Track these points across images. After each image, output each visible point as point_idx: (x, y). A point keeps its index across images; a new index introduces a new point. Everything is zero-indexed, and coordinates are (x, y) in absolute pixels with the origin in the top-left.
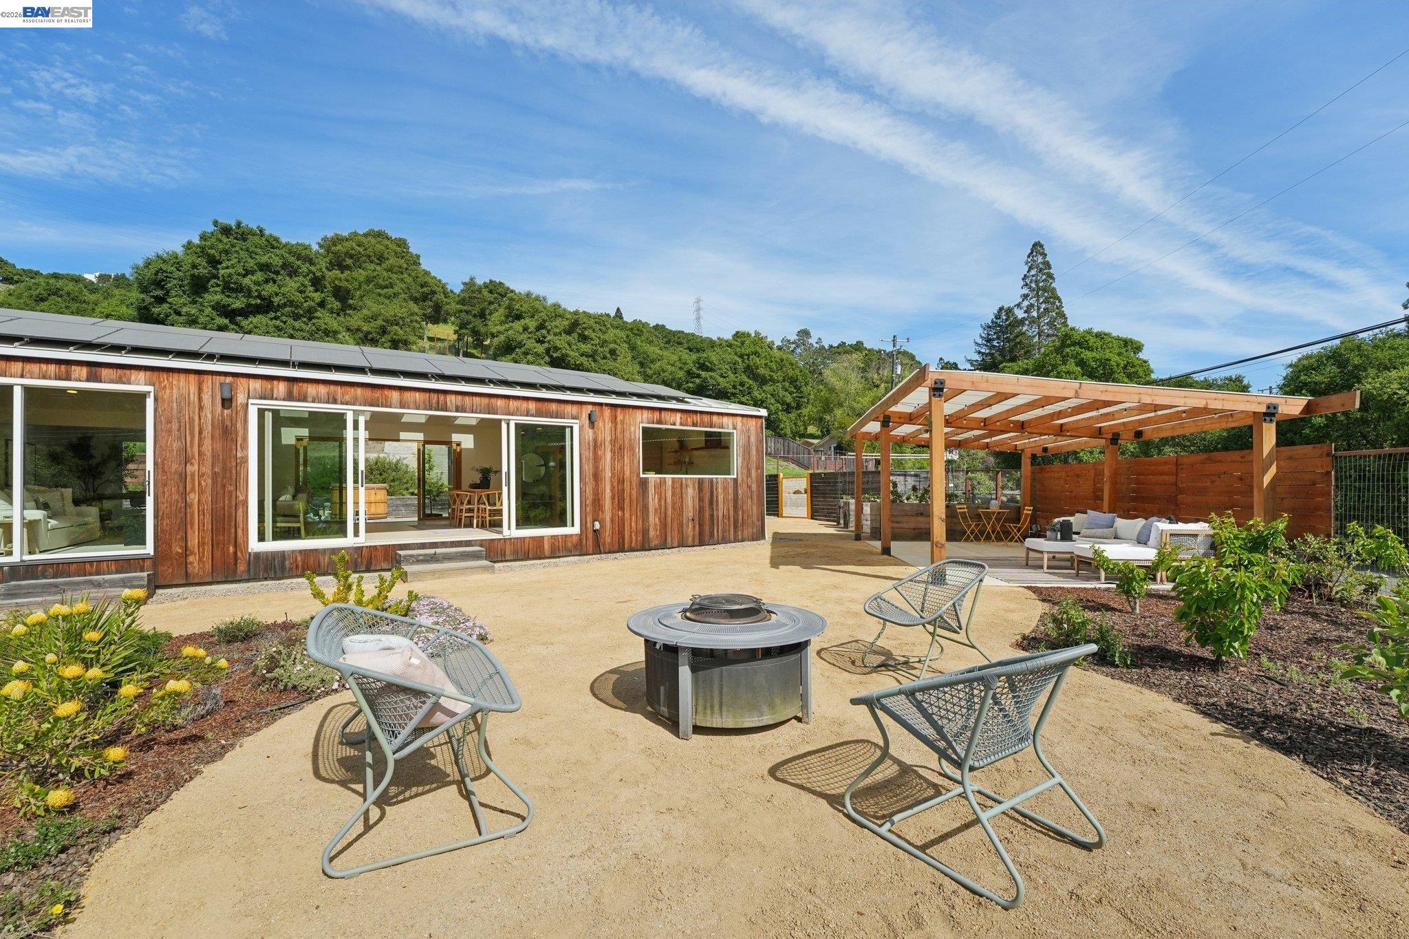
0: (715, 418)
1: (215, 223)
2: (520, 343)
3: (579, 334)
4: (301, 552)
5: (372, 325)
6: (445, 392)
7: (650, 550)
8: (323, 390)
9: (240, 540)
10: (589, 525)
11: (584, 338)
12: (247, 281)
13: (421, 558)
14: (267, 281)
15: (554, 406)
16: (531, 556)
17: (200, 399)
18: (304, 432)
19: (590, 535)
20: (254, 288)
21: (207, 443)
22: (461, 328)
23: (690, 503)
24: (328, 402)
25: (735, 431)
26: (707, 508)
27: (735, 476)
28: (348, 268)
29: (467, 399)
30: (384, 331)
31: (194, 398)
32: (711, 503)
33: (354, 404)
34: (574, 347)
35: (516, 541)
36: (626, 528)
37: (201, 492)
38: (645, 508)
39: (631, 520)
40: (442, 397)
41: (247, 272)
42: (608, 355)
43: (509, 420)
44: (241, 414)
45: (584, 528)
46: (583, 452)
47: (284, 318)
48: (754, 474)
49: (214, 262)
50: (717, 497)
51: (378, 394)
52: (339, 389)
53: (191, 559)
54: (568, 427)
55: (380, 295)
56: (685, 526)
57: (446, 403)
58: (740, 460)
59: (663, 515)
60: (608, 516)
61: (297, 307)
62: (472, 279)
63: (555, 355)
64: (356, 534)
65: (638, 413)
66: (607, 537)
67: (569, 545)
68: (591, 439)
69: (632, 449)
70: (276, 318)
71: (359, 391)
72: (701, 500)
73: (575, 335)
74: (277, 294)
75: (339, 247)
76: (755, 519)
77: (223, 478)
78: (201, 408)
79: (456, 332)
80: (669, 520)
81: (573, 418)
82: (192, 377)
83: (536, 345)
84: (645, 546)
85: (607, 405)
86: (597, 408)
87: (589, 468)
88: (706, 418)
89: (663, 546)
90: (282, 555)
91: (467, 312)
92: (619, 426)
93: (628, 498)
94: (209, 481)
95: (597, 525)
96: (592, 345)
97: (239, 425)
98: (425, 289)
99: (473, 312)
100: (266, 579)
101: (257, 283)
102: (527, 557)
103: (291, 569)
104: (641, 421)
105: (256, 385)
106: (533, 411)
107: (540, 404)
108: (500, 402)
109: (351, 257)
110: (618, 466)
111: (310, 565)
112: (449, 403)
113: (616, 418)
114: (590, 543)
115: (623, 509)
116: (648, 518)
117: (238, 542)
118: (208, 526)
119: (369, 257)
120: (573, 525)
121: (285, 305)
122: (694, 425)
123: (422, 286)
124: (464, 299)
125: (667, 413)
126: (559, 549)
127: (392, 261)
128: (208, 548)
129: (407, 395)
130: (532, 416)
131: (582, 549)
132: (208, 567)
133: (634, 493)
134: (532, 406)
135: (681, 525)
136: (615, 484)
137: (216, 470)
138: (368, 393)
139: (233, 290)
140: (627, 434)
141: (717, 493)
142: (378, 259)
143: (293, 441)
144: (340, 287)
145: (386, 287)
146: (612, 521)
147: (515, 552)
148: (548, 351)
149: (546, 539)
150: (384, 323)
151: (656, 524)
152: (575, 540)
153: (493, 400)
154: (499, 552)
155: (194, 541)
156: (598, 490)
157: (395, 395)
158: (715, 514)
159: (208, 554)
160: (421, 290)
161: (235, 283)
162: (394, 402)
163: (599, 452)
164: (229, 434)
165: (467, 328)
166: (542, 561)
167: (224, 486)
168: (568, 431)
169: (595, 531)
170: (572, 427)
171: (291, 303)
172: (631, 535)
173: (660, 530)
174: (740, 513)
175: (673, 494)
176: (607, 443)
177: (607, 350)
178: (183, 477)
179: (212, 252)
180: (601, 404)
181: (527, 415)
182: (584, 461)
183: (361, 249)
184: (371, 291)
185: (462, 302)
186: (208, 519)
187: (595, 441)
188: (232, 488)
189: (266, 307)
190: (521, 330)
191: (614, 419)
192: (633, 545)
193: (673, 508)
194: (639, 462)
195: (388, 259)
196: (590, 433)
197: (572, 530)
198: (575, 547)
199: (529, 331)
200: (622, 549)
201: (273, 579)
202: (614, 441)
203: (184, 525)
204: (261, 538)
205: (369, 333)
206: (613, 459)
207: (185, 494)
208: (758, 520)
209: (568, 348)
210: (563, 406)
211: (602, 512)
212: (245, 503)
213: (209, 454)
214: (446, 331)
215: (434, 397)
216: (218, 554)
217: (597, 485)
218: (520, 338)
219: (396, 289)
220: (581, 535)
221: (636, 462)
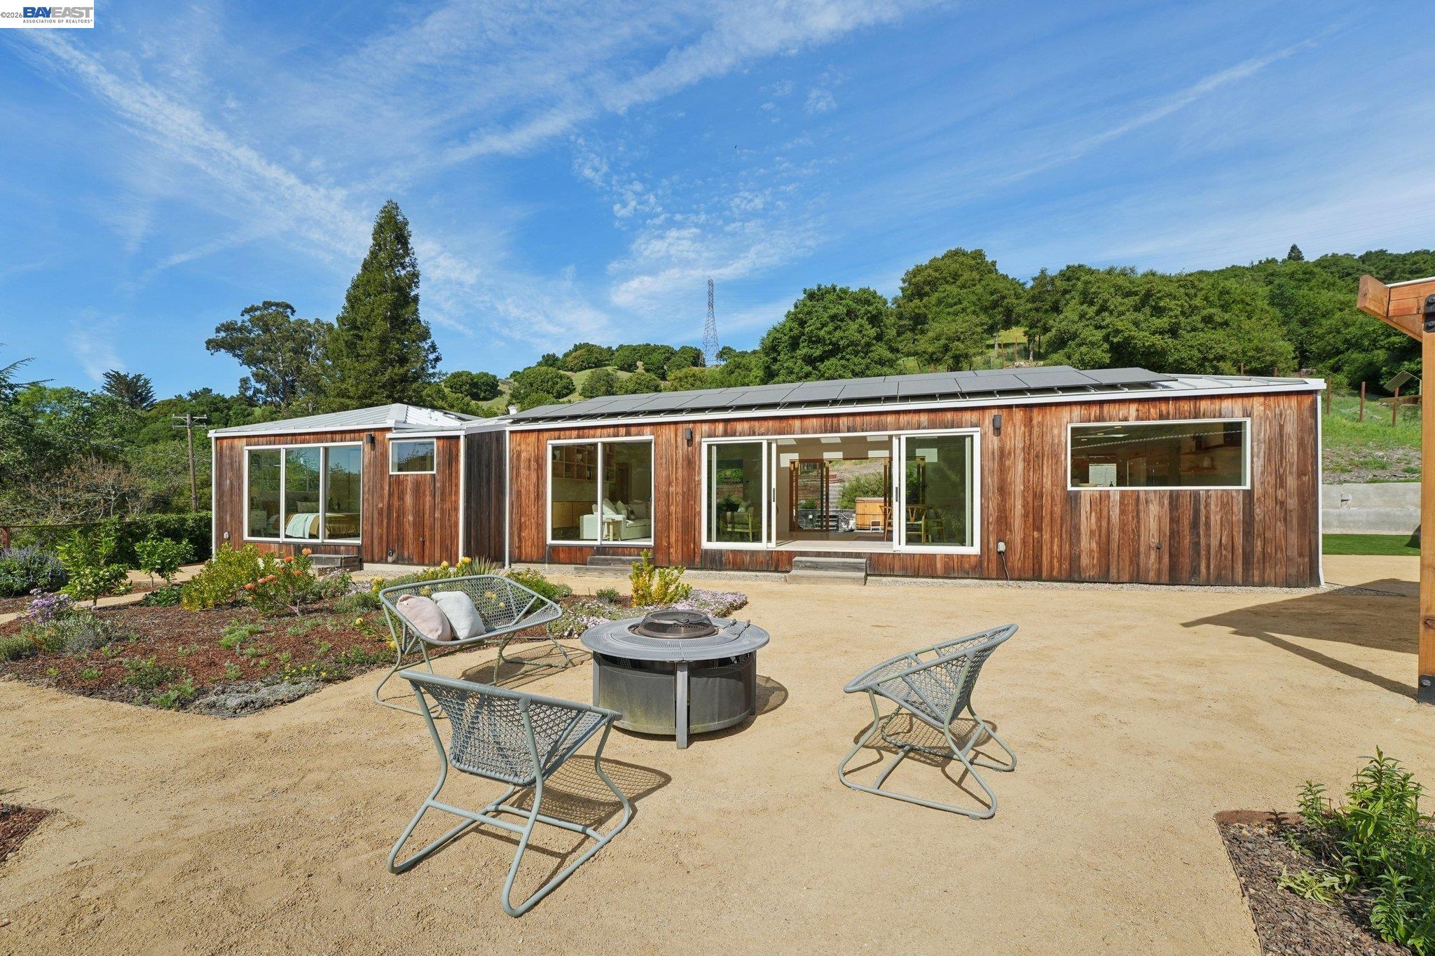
0: (1204, 405)
1: (805, 291)
2: (1075, 333)
3: (1152, 307)
4: (731, 551)
5: (936, 345)
6: (838, 415)
7: (1083, 582)
8: (746, 425)
9: (697, 540)
10: (991, 545)
11: (1158, 311)
12: (822, 333)
13: (808, 564)
14: (836, 329)
15: (949, 416)
16: (921, 574)
17: (676, 441)
18: (795, 456)
19: (994, 557)
20: (827, 337)
21: (680, 471)
22: (1031, 328)
23: (1153, 525)
24: (749, 435)
25: (1248, 421)
26: (1187, 532)
27: (1248, 487)
28: (926, 294)
29: (858, 419)
30: (946, 349)
31: (673, 441)
32: (1195, 525)
33: (767, 434)
34: (1143, 325)
35: (905, 556)
36: (1044, 553)
37: (677, 506)
38: (1075, 530)
39: (1052, 543)
40: (835, 420)
41: (823, 325)
42: (1201, 326)
43: (900, 435)
44: (698, 449)
45: (985, 549)
46: (986, 463)
47: (848, 357)
48: (1292, 482)
49: (802, 323)
50: (1207, 517)
51: (784, 423)
52: (756, 424)
53: (671, 550)
54: (968, 436)
55: (949, 313)
56: (1142, 556)
57: (839, 425)
58: (1259, 463)
59: (1104, 539)
60: (1017, 535)
61: (856, 345)
62: (1042, 272)
63: (1115, 340)
64: (769, 539)
65: (1065, 412)
66: (1016, 560)
67: (967, 566)
68: (996, 447)
69: (1055, 456)
70: (842, 358)
71: (771, 423)
72: (1174, 520)
73: (1147, 310)
74: (842, 338)
75: (919, 278)
76: (1293, 552)
77: (688, 495)
78: (676, 447)
79: (1026, 333)
80: (1114, 546)
81: (972, 426)
82: (672, 427)
83: (1094, 332)
84: (1073, 574)
85: (1018, 406)
86: (1004, 413)
87: (992, 482)
88: (1186, 406)
89: (1104, 577)
90: (721, 552)
91: (1037, 310)
92: (1036, 430)
93: (1049, 516)
94: (681, 497)
95: (1002, 547)
96: (1171, 317)
97: (697, 458)
98: (994, 297)
99: (1044, 307)
100: (712, 569)
101: (830, 333)
102: (916, 575)
103: (726, 564)
104: (1068, 422)
105: (705, 427)
106: (926, 424)
107: (932, 416)
108: (890, 419)
109: (929, 283)
110: (1033, 477)
111: (737, 563)
112: (841, 425)
113: (1031, 420)
114: (993, 566)
115: (1040, 530)
116: (1079, 541)
117: (696, 542)
118: (680, 530)
119: (945, 278)
120: (972, 545)
121: (848, 346)
122: (1161, 417)
123: (992, 294)
124: (1033, 297)
125: (1112, 406)
126: (954, 570)
127: (966, 276)
128: (680, 544)
129: (807, 422)
130: (924, 428)
131: (981, 572)
132: (680, 557)
133: (1057, 509)
134: (924, 418)
135: (1136, 554)
136: (1030, 499)
137: (685, 490)
138: (777, 424)
139: (814, 342)
140: (1048, 438)
141: (1208, 512)
142: (953, 278)
143: (788, 464)
144: (919, 314)
145: (955, 304)
146: (1024, 542)
147: (904, 568)
148: (1106, 338)
149: (938, 558)
150: (947, 342)
151: (1091, 551)
152: (973, 561)
153: (883, 417)
154: (888, 567)
155: (673, 539)
156: (1005, 506)
157: (797, 423)
158: (1203, 541)
159: (680, 548)
160: (991, 299)
161: (815, 336)
162: (796, 429)
163: (1007, 463)
164: (691, 463)
165: (1037, 327)
166: (935, 580)
167: (688, 501)
168: (968, 440)
169: (1000, 553)
170: (972, 437)
171: (852, 343)
172: (1051, 562)
173: (1099, 559)
174: (1259, 543)
175: (1122, 512)
176: (1018, 451)
177: (1198, 318)
178: (668, 494)
179: (800, 316)
180: (1010, 407)
181: (919, 428)
182: (986, 473)
183: (937, 275)
184: (941, 312)
185: (1033, 299)
186: (680, 524)
187: (1002, 450)
188: (693, 502)
189: (835, 350)
190: (1076, 318)
191: (1029, 423)
192: (1055, 573)
193: (1122, 530)
194: (1066, 471)
195: (962, 275)
196: (994, 442)
197: (973, 549)
198: (974, 569)
199: (1087, 317)
200: (1037, 577)
201: (716, 570)
202: (1028, 449)
203: (668, 527)
204: (709, 539)
205: (934, 353)
206: (1026, 469)
207: (668, 507)
208: (1301, 555)
209: (1134, 328)
210: (960, 414)
211: (1010, 531)
212: (700, 513)
213: (680, 479)
214: (1017, 335)
215: (829, 421)
216: (685, 549)
217: (1004, 500)
218: (1073, 328)
219: (965, 303)
220: (981, 556)
221: (1061, 472)
